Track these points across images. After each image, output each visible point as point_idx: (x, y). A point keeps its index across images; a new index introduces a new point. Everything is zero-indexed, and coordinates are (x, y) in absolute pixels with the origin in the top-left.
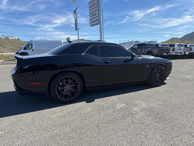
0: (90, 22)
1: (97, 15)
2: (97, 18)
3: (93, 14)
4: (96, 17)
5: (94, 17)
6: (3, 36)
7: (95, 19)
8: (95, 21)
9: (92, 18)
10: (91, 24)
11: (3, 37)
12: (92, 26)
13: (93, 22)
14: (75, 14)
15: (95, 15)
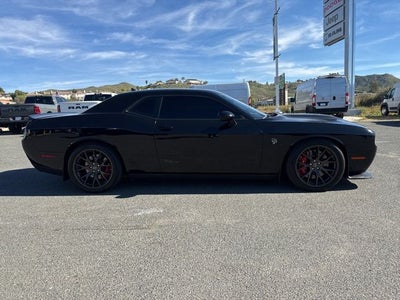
0: (325, 35)
1: (341, 18)
2: (341, 26)
4: (337, 21)
5: (334, 23)
6: (183, 78)
7: (335, 29)
8: (334, 33)
9: (330, 25)
10: (325, 40)
11: (182, 81)
12: (326, 45)
13: (330, 35)
14: (274, 25)
15: (335, 18)
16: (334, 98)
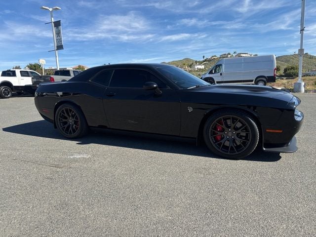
6: (235, 53)
11: (234, 55)
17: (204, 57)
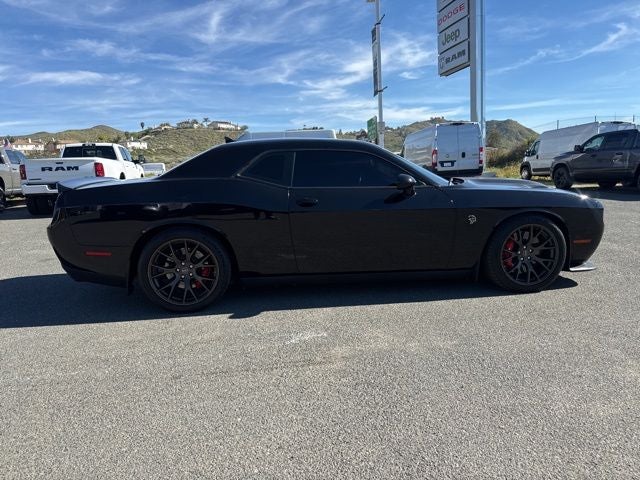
0: (440, 60)
1: (463, 35)
2: (464, 46)
3: (448, 32)
4: (459, 40)
5: (452, 43)
6: (206, 120)
7: (456, 51)
8: (454, 57)
9: (448, 46)
10: (441, 67)
11: (205, 124)
12: (447, 73)
13: (448, 61)
14: (373, 41)
15: (456, 35)
16: (463, 155)
17: (142, 125)
